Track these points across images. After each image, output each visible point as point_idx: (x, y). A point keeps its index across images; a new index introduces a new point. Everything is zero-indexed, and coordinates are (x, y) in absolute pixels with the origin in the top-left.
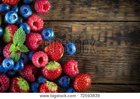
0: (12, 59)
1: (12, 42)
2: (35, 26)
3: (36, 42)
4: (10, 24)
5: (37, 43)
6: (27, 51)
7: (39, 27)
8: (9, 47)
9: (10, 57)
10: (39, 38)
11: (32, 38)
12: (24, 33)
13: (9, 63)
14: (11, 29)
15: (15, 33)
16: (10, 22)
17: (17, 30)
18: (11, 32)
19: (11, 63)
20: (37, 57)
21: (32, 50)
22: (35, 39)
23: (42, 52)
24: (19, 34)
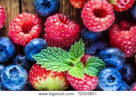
0: (99, 73)
1: (64, 75)
2: (30, 30)
3: (63, 26)
4: (29, 79)
5: (65, 23)
6: (82, 43)
7: (33, 21)
8: (75, 79)
9: (95, 76)
10: (55, 20)
11: (55, 33)
12: (45, 50)
13: (108, 79)
14: (38, 78)
15: (45, 69)
16: (25, 80)
17: (40, 65)
18: (45, 77)
19: (109, 74)
20: (94, 22)
21: (80, 33)
22: (57, 28)
23: (83, 12)
24: (47, 60)
